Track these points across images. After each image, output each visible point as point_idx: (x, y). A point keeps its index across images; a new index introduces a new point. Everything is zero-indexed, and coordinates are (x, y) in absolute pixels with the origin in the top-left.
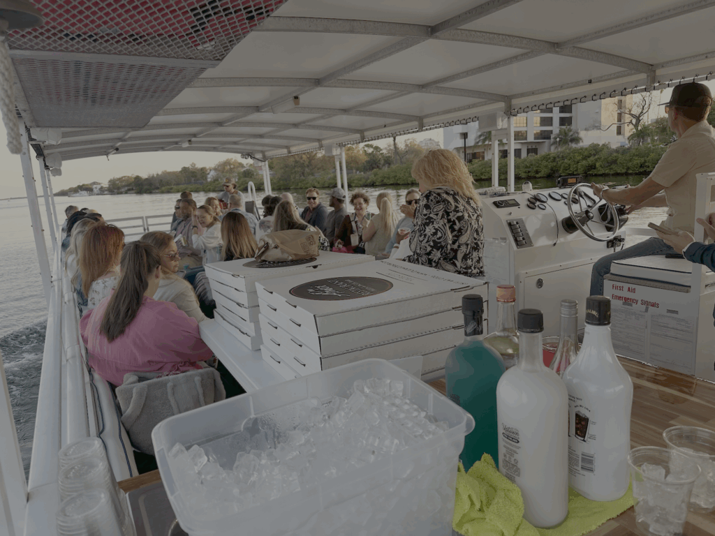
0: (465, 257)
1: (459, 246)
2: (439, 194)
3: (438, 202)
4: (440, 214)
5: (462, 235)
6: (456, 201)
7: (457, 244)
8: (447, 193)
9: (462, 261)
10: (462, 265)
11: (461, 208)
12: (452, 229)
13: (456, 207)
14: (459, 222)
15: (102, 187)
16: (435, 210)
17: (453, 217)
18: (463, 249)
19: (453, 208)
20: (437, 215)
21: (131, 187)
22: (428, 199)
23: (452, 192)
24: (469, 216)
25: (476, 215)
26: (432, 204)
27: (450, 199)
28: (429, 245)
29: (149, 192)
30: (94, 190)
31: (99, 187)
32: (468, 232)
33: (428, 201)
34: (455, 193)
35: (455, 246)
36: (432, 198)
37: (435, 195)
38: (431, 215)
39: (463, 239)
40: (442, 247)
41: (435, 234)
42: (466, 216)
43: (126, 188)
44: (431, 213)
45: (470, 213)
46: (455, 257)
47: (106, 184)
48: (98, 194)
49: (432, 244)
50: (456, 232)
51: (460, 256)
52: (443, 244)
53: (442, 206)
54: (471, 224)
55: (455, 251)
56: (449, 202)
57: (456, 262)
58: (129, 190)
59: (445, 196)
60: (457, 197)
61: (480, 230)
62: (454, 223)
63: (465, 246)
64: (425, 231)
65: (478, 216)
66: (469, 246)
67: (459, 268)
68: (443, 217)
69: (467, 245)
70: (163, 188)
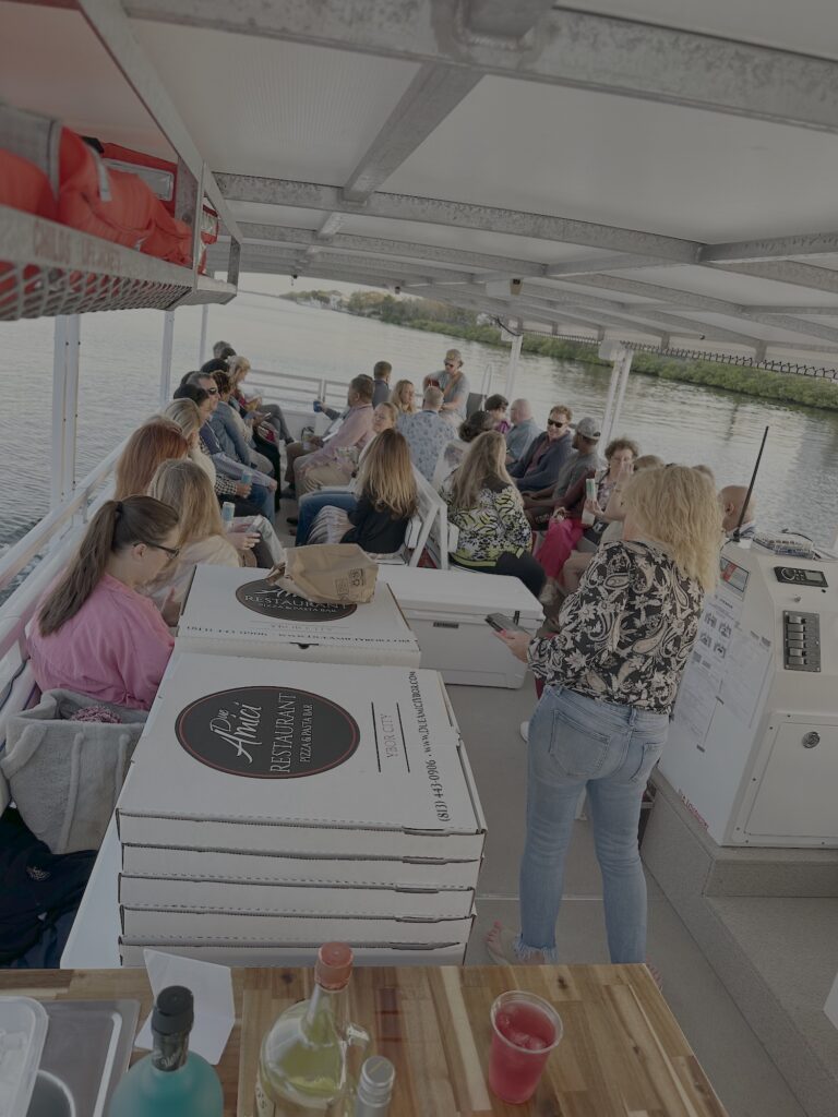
0: (635, 676)
1: (630, 655)
2: (632, 556)
3: (623, 570)
4: (617, 592)
5: (643, 637)
6: (660, 577)
7: (628, 650)
8: (650, 559)
9: (626, 680)
10: (622, 687)
11: (663, 592)
12: (628, 622)
13: (654, 589)
14: (647, 616)
15: (341, 301)
16: (610, 583)
17: (639, 602)
18: (636, 662)
19: (645, 590)
20: (610, 592)
21: (376, 310)
22: (609, 557)
23: (659, 560)
24: (673, 611)
25: (689, 611)
26: (611, 568)
27: (649, 572)
28: (573, 639)
29: (398, 322)
30: (332, 302)
31: (338, 298)
32: (658, 637)
33: (607, 562)
34: (665, 563)
35: (623, 653)
36: (617, 557)
37: (625, 555)
38: (601, 589)
39: (643, 646)
40: (593, 652)
41: (591, 623)
42: (667, 607)
43: (371, 310)
44: (601, 584)
45: (678, 606)
46: (616, 671)
47: (347, 299)
48: (334, 310)
49: (578, 639)
50: (634, 631)
51: (625, 671)
52: (597, 647)
53: (626, 580)
54: (669, 625)
55: (621, 661)
56: (643, 576)
57: (614, 678)
58: (374, 313)
59: (641, 562)
60: (665, 571)
61: (685, 638)
62: (638, 614)
63: (641, 659)
64: (579, 608)
65: (691, 615)
66: (650, 661)
67: (615, 690)
68: (619, 599)
69: (647, 657)
70: (416, 321)
